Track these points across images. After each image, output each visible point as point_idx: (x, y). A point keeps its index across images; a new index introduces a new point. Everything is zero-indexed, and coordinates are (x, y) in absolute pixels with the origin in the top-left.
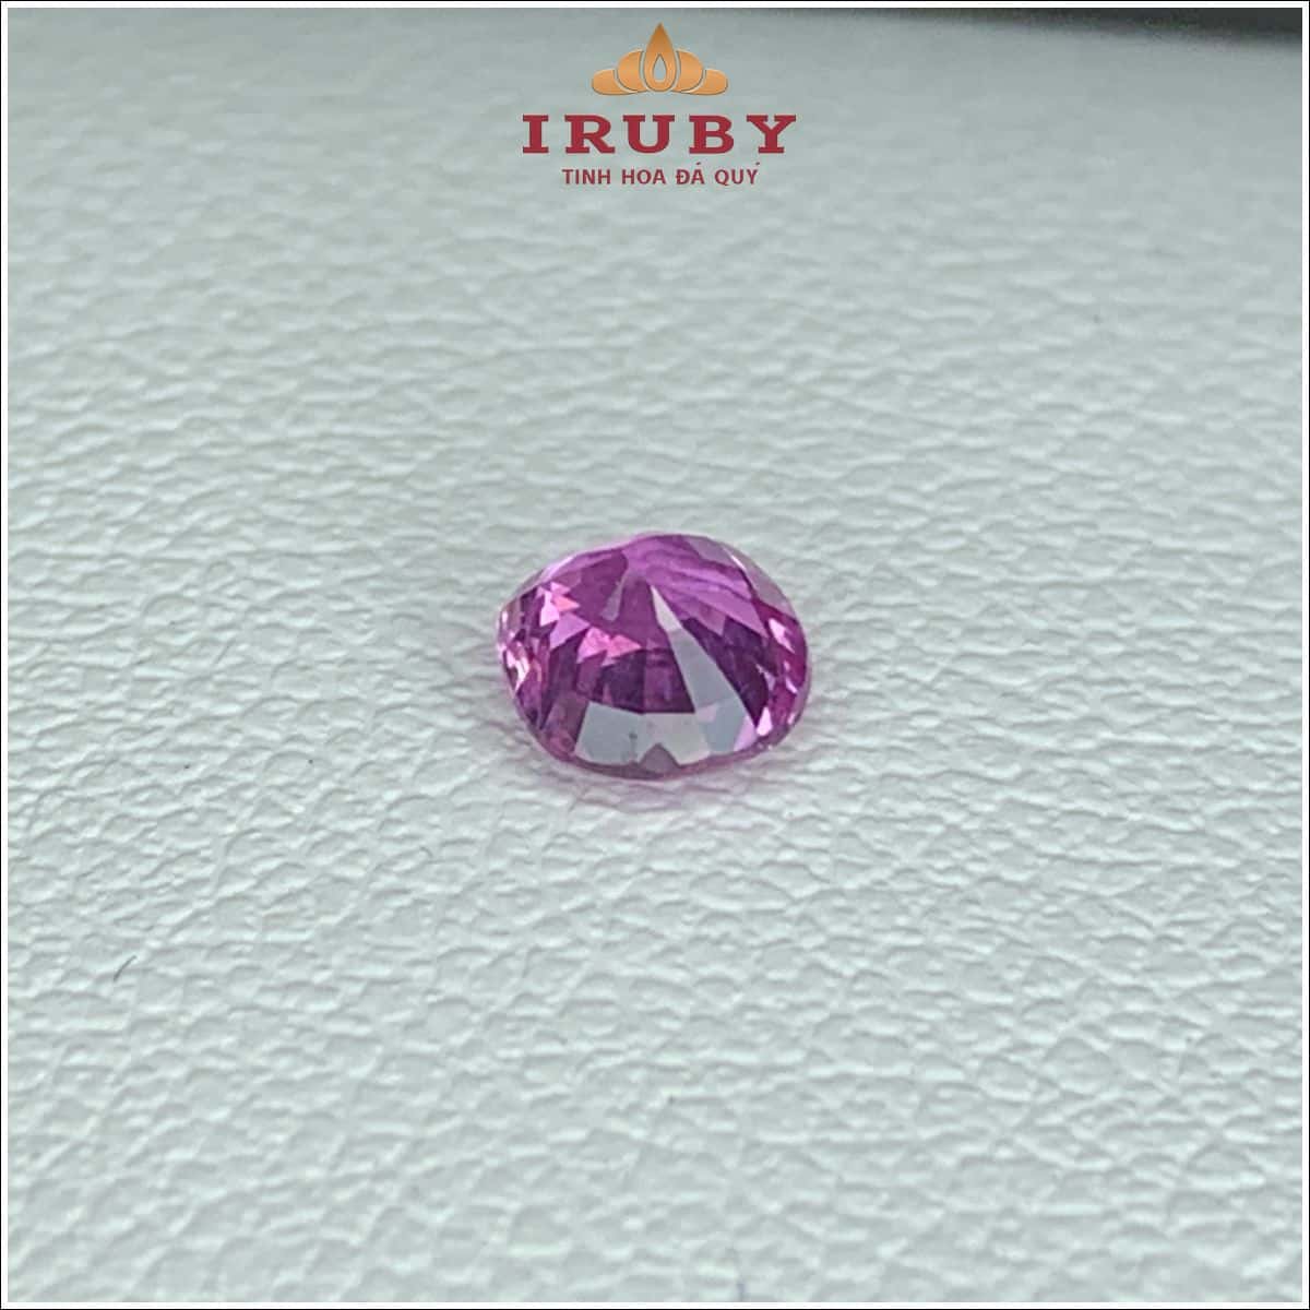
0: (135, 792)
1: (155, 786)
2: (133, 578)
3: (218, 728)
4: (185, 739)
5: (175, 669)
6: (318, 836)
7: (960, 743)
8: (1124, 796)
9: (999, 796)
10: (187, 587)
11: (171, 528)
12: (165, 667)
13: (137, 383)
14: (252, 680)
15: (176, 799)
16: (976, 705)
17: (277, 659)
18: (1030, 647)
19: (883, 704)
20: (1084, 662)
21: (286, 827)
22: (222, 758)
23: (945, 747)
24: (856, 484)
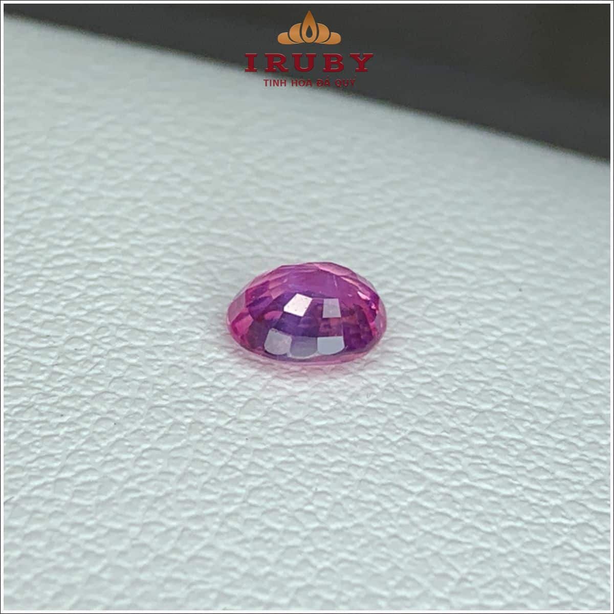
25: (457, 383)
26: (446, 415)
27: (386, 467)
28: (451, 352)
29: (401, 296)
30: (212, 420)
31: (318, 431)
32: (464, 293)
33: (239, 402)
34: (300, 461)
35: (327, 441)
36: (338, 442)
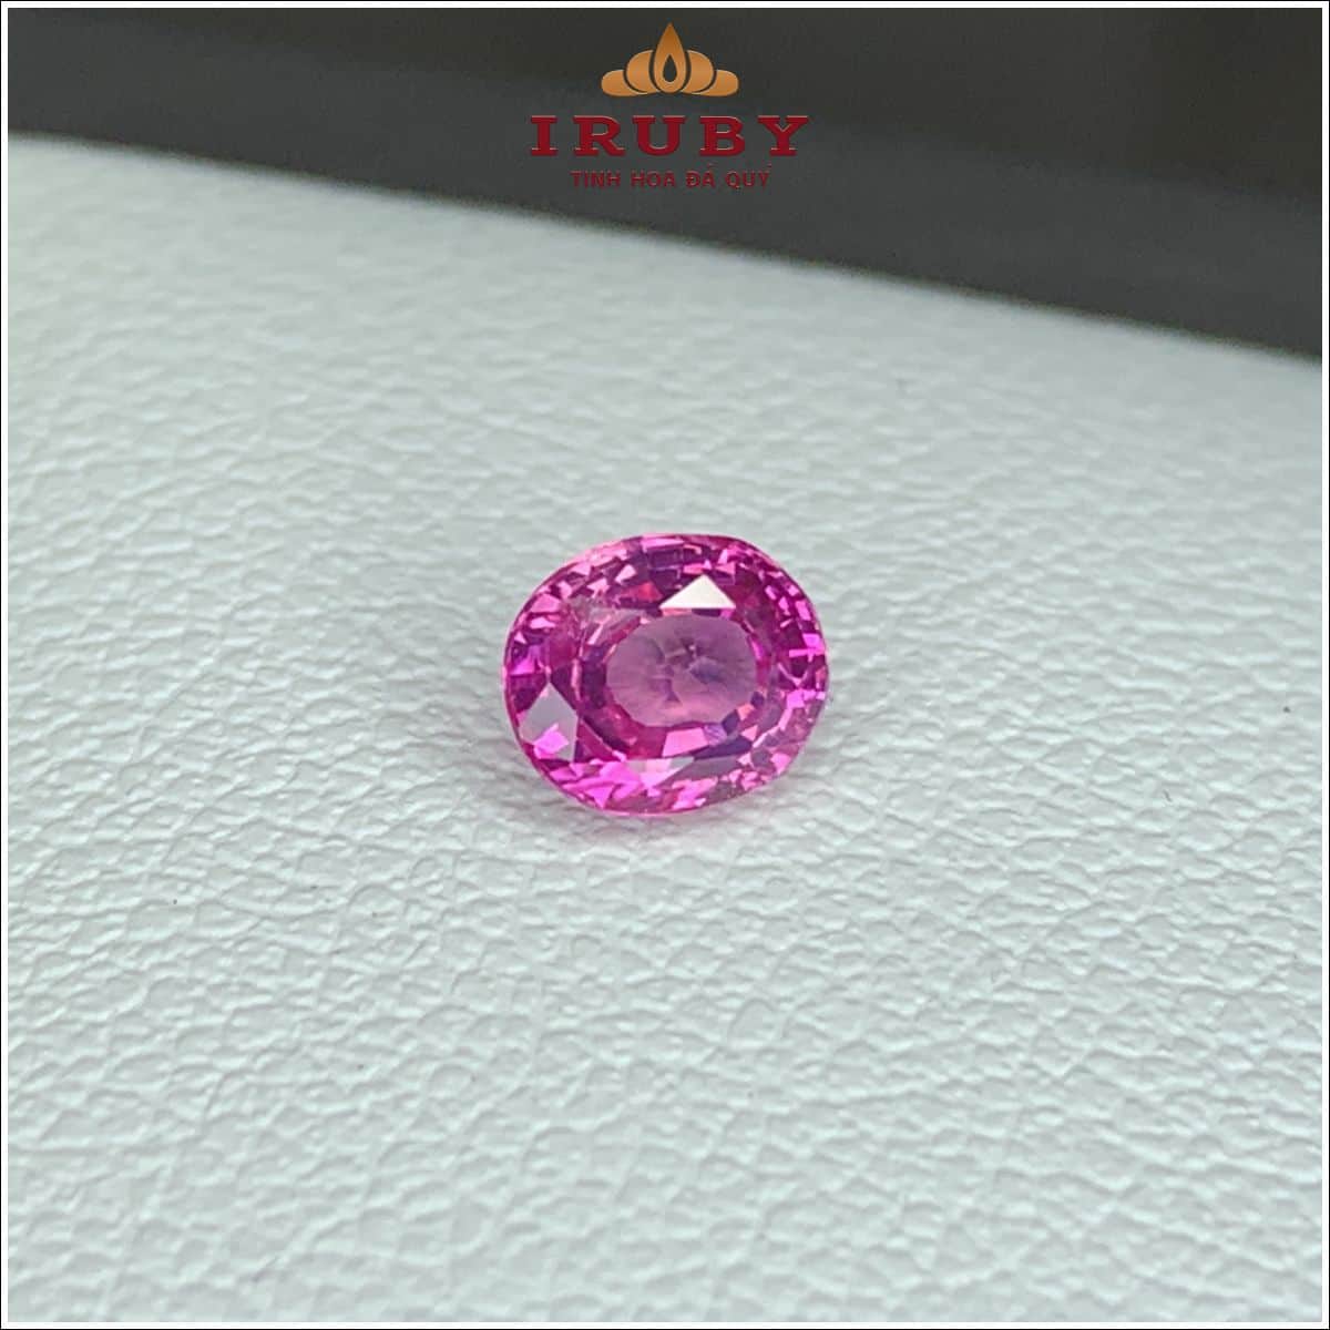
0: (309, 1086)
1: (329, 1082)
2: (348, 862)
3: (396, 1031)
4: (364, 1037)
5: (370, 963)
6: (468, 1157)
7: (1078, 1147)
8: (1224, 1225)
9: (1107, 1208)
10: (396, 879)
11: (391, 816)
12: (359, 959)
13: (389, 660)
14: (435, 984)
15: (345, 1098)
16: (1102, 1108)
17: (463, 966)
18: (1163, 1053)
19: (1012, 1093)
20: (1211, 1075)
21: (438, 1146)
22: (395, 1062)
23: (1064, 1149)
24: (1029, 857)
25: (1177, 934)
26: (1160, 1009)
27: (1047, 1137)
28: (1158, 862)
29: (1037, 744)
30: (674, 1055)
31: (899, 1066)
32: (1170, 725)
33: (726, 1010)
34: (865, 1136)
35: (918, 1086)
36: (943, 1087)
